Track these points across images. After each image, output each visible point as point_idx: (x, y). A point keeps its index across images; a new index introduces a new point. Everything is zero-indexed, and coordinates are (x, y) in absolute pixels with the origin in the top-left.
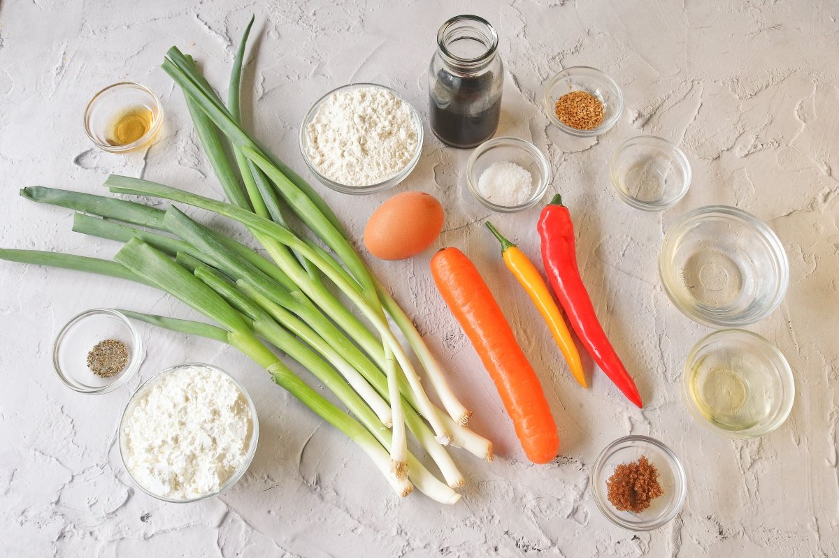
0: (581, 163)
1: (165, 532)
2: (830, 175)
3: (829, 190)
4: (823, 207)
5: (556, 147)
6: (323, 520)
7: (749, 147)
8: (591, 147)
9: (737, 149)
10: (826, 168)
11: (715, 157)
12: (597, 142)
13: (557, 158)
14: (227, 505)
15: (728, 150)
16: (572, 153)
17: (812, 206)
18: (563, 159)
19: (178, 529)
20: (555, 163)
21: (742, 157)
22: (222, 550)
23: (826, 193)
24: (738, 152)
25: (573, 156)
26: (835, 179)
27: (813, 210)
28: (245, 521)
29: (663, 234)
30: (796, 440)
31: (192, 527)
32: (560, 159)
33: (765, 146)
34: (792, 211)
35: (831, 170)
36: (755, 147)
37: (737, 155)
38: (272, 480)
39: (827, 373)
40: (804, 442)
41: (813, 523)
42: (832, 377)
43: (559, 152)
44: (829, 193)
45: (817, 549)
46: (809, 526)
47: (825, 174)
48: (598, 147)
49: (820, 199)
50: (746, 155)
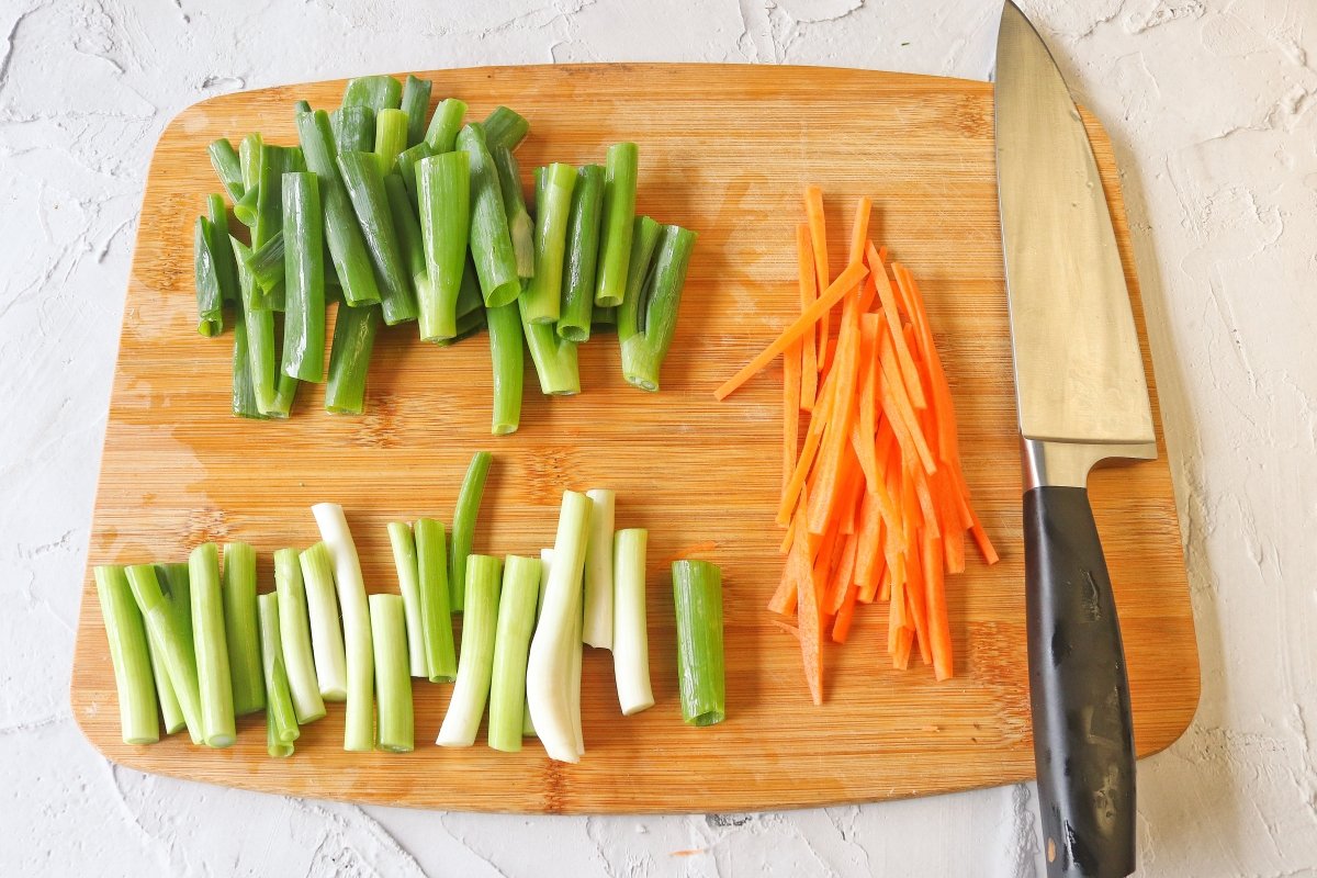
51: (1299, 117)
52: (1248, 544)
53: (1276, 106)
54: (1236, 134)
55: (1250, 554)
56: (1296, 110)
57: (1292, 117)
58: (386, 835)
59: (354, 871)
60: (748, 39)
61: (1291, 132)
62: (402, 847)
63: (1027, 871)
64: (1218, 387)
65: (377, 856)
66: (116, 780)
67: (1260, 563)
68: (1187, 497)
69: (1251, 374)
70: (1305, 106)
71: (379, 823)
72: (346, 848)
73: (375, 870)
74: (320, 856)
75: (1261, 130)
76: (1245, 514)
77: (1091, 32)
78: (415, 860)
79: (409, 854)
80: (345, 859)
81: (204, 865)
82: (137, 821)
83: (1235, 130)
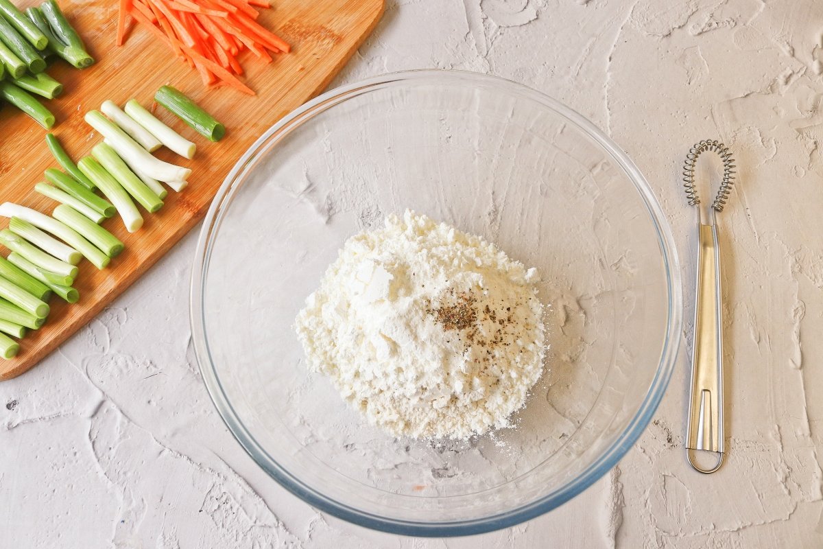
0: (518, 38)
1: (32, 422)
2: (793, 55)
3: (791, 72)
4: (784, 90)
5: (492, 21)
6: (209, 413)
7: (703, 25)
8: (530, 22)
9: (690, 27)
10: (788, 48)
11: (666, 33)
12: (536, 17)
13: (492, 32)
14: (103, 393)
15: (680, 27)
16: (508, 27)
17: (772, 88)
18: (499, 33)
19: (47, 418)
20: (490, 36)
21: (695, 36)
22: (93, 443)
23: (788, 74)
24: (691, 30)
25: (510, 30)
26: (798, 60)
27: (773, 92)
28: (122, 411)
29: (608, 110)
30: (756, 338)
31: (62, 416)
32: (496, 33)
33: (720, 24)
34: (749, 92)
35: (793, 50)
36: (710, 25)
37: (690, 33)
38: (155, 366)
39: (790, 265)
40: (765, 340)
41: (775, 431)
42: (796, 270)
43: (494, 25)
44: (791, 75)
45: (779, 461)
46: (770, 435)
47: (787, 54)
48: (536, 22)
49: (781, 80)
50: (700, 34)
51: (788, 87)
52: (752, 332)
53: (775, 80)
54: (751, 96)
55: (753, 337)
56: (786, 83)
57: (784, 86)
58: (248, 486)
59: (228, 506)
60: (471, 36)
61: (783, 96)
62: (257, 493)
63: (618, 517)
65: (242, 497)
66: (94, 450)
67: (758, 343)
69: (756, 234)
70: (792, 80)
71: (244, 479)
72: (225, 493)
73: (241, 505)
74: (209, 497)
75: (765, 94)
76: (750, 315)
77: (670, 34)
78: (264, 500)
79: (260, 497)
80: (224, 499)
81: (143, 500)
82: (105, 474)
83: (751, 93)
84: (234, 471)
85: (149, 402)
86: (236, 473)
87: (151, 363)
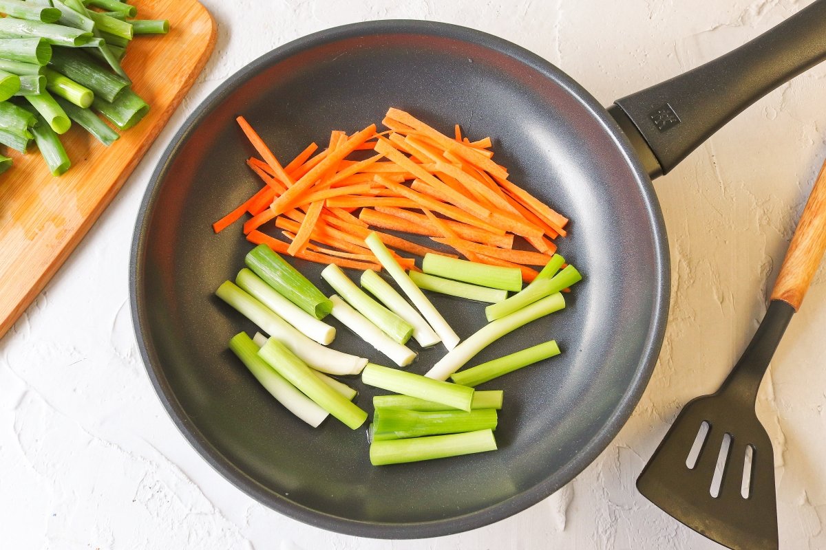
51: (761, 18)
52: (715, 291)
53: (746, 11)
54: (720, 28)
55: (716, 297)
56: (759, 13)
57: (756, 17)
58: (181, 473)
59: (162, 495)
61: (755, 27)
62: (191, 480)
63: (568, 492)
64: (700, 191)
65: (176, 485)
66: (20, 443)
67: (721, 303)
68: (678, 261)
69: (722, 183)
70: (765, 10)
71: (177, 466)
72: (158, 481)
73: (175, 493)
74: (142, 486)
75: (736, 26)
76: (713, 272)
78: (199, 487)
79: (195, 484)
80: (157, 488)
81: (74, 492)
82: (33, 467)
83: (719, 26)
84: (166, 458)
85: (75, 390)
86: (168, 460)
87: (75, 349)
